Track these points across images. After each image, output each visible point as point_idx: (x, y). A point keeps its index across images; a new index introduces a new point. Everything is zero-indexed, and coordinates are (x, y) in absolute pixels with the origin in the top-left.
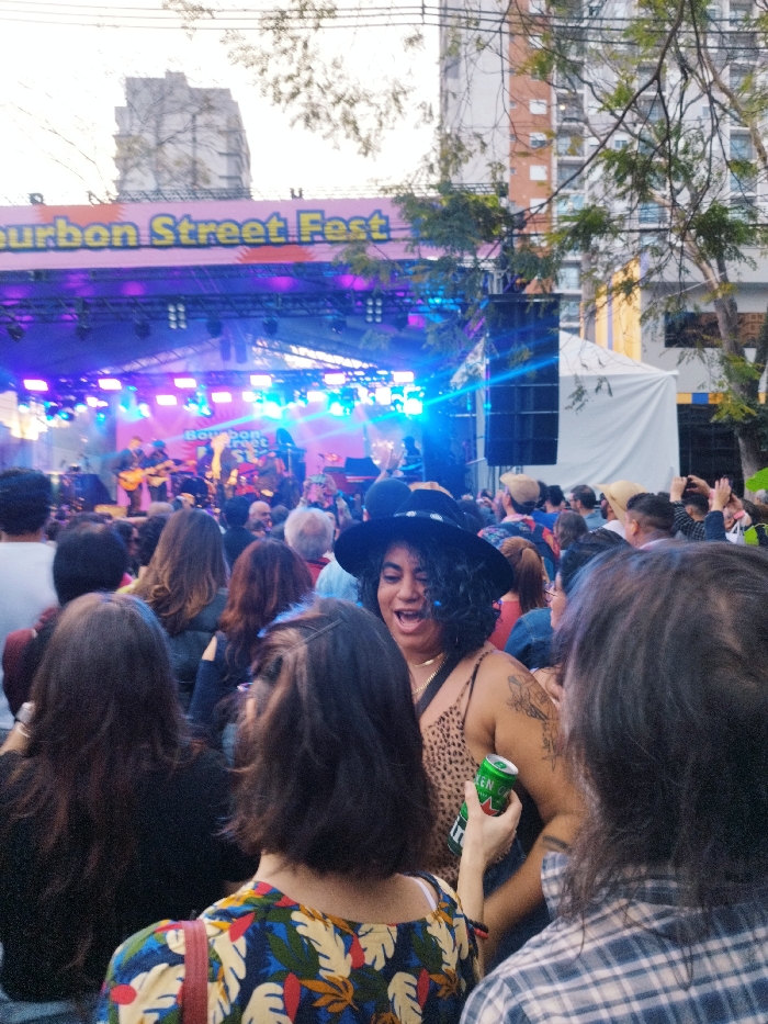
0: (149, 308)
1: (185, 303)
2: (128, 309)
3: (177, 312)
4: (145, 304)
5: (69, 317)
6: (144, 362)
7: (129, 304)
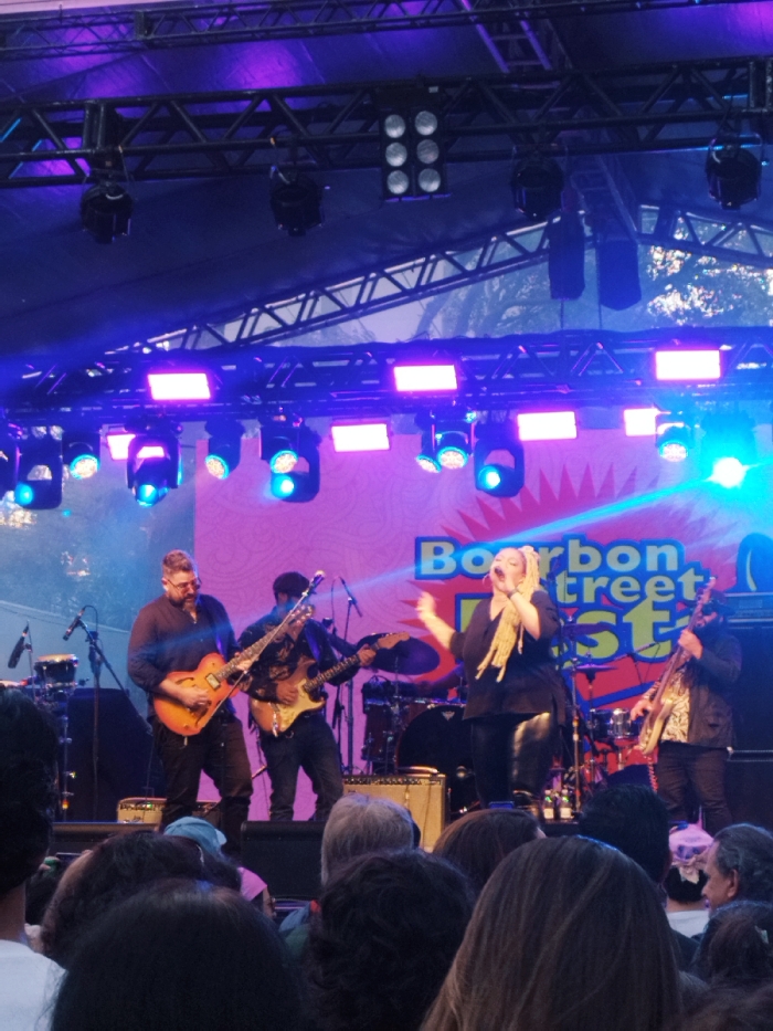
0: (317, 130)
1: (437, 107)
2: (249, 135)
3: (411, 140)
4: (304, 116)
5: (62, 168)
6: (289, 312)
7: (253, 119)
